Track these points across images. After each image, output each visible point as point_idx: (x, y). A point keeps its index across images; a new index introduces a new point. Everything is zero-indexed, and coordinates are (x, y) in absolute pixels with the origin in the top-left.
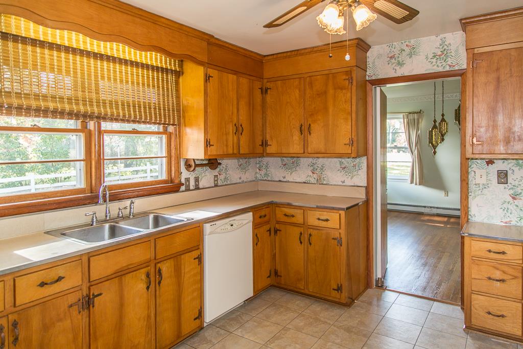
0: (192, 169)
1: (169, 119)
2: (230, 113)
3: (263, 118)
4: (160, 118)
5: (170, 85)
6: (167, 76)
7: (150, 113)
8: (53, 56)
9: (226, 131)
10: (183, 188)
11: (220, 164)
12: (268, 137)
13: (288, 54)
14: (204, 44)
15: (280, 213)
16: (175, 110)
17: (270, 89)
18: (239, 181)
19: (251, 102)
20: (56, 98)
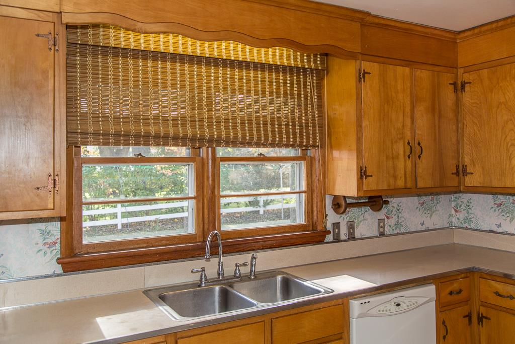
0: (342, 210)
1: (308, 138)
2: (400, 126)
3: (457, 130)
4: (295, 138)
5: (309, 90)
6: (305, 78)
7: (280, 132)
8: (157, 67)
9: (393, 154)
10: (329, 238)
11: (387, 202)
12: (467, 160)
13: (500, 24)
14: (356, 26)
15: (487, 290)
16: (317, 125)
17: (470, 83)
18: (420, 228)
19: (437, 106)
20: (159, 120)
